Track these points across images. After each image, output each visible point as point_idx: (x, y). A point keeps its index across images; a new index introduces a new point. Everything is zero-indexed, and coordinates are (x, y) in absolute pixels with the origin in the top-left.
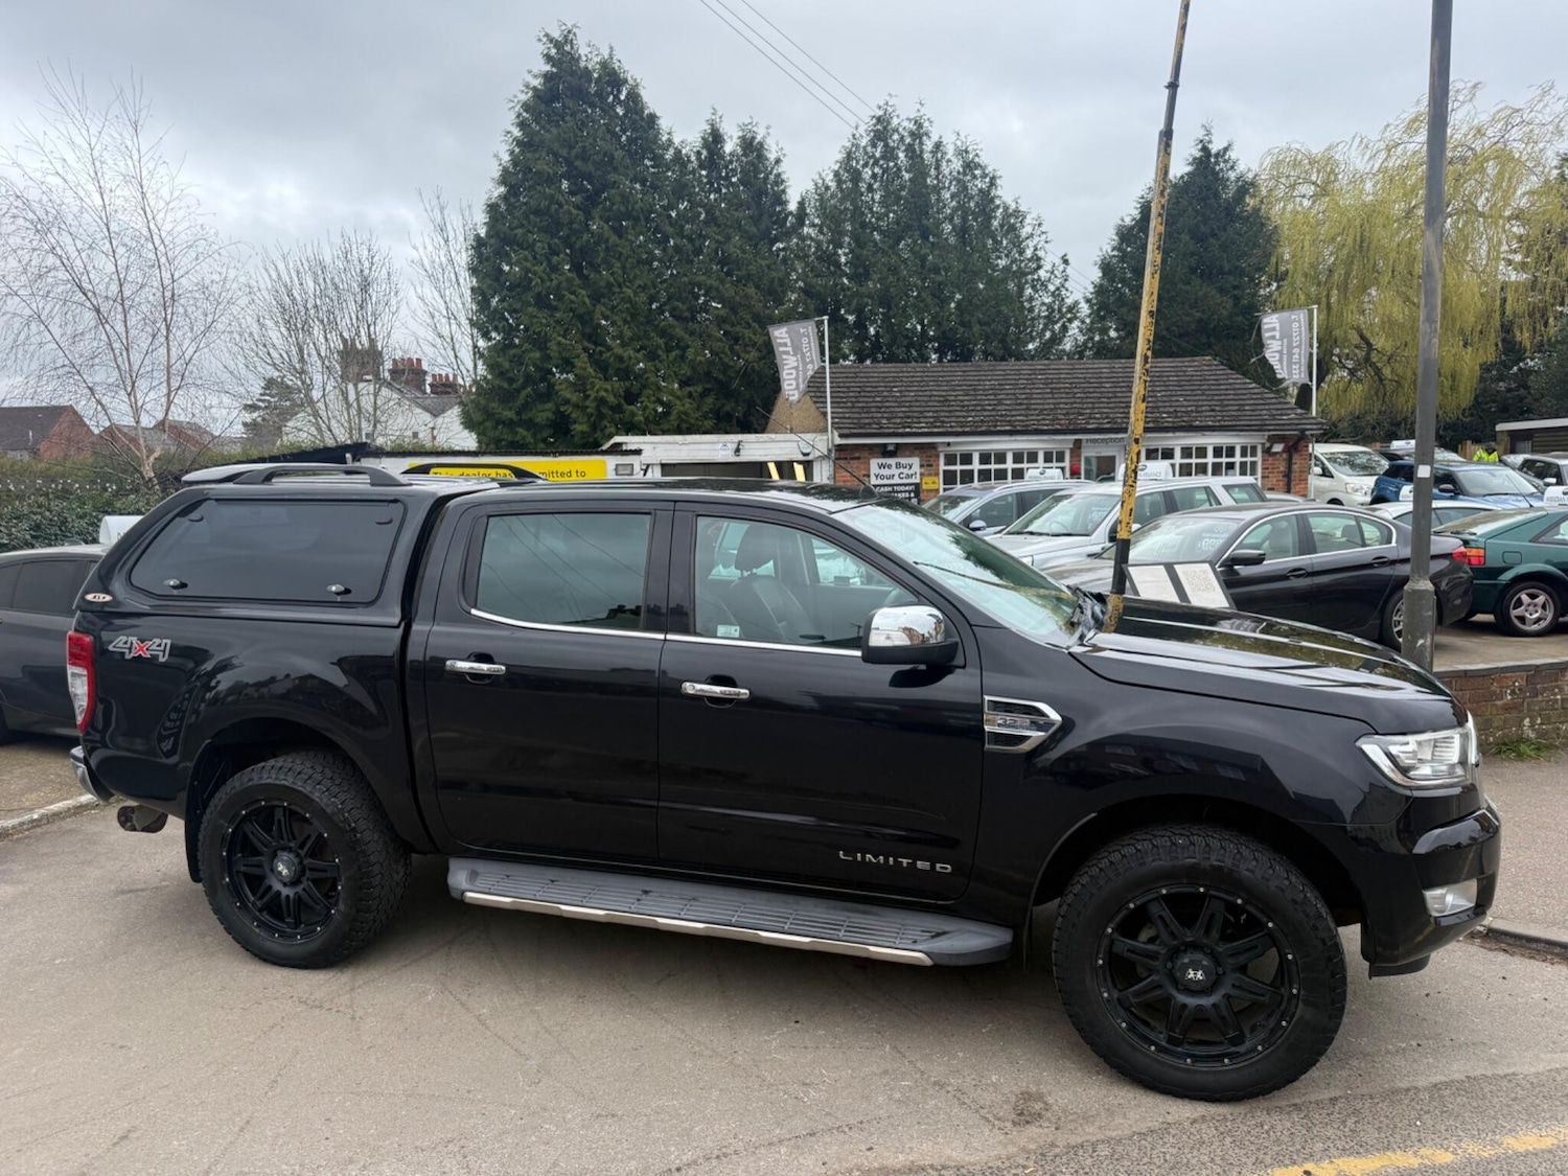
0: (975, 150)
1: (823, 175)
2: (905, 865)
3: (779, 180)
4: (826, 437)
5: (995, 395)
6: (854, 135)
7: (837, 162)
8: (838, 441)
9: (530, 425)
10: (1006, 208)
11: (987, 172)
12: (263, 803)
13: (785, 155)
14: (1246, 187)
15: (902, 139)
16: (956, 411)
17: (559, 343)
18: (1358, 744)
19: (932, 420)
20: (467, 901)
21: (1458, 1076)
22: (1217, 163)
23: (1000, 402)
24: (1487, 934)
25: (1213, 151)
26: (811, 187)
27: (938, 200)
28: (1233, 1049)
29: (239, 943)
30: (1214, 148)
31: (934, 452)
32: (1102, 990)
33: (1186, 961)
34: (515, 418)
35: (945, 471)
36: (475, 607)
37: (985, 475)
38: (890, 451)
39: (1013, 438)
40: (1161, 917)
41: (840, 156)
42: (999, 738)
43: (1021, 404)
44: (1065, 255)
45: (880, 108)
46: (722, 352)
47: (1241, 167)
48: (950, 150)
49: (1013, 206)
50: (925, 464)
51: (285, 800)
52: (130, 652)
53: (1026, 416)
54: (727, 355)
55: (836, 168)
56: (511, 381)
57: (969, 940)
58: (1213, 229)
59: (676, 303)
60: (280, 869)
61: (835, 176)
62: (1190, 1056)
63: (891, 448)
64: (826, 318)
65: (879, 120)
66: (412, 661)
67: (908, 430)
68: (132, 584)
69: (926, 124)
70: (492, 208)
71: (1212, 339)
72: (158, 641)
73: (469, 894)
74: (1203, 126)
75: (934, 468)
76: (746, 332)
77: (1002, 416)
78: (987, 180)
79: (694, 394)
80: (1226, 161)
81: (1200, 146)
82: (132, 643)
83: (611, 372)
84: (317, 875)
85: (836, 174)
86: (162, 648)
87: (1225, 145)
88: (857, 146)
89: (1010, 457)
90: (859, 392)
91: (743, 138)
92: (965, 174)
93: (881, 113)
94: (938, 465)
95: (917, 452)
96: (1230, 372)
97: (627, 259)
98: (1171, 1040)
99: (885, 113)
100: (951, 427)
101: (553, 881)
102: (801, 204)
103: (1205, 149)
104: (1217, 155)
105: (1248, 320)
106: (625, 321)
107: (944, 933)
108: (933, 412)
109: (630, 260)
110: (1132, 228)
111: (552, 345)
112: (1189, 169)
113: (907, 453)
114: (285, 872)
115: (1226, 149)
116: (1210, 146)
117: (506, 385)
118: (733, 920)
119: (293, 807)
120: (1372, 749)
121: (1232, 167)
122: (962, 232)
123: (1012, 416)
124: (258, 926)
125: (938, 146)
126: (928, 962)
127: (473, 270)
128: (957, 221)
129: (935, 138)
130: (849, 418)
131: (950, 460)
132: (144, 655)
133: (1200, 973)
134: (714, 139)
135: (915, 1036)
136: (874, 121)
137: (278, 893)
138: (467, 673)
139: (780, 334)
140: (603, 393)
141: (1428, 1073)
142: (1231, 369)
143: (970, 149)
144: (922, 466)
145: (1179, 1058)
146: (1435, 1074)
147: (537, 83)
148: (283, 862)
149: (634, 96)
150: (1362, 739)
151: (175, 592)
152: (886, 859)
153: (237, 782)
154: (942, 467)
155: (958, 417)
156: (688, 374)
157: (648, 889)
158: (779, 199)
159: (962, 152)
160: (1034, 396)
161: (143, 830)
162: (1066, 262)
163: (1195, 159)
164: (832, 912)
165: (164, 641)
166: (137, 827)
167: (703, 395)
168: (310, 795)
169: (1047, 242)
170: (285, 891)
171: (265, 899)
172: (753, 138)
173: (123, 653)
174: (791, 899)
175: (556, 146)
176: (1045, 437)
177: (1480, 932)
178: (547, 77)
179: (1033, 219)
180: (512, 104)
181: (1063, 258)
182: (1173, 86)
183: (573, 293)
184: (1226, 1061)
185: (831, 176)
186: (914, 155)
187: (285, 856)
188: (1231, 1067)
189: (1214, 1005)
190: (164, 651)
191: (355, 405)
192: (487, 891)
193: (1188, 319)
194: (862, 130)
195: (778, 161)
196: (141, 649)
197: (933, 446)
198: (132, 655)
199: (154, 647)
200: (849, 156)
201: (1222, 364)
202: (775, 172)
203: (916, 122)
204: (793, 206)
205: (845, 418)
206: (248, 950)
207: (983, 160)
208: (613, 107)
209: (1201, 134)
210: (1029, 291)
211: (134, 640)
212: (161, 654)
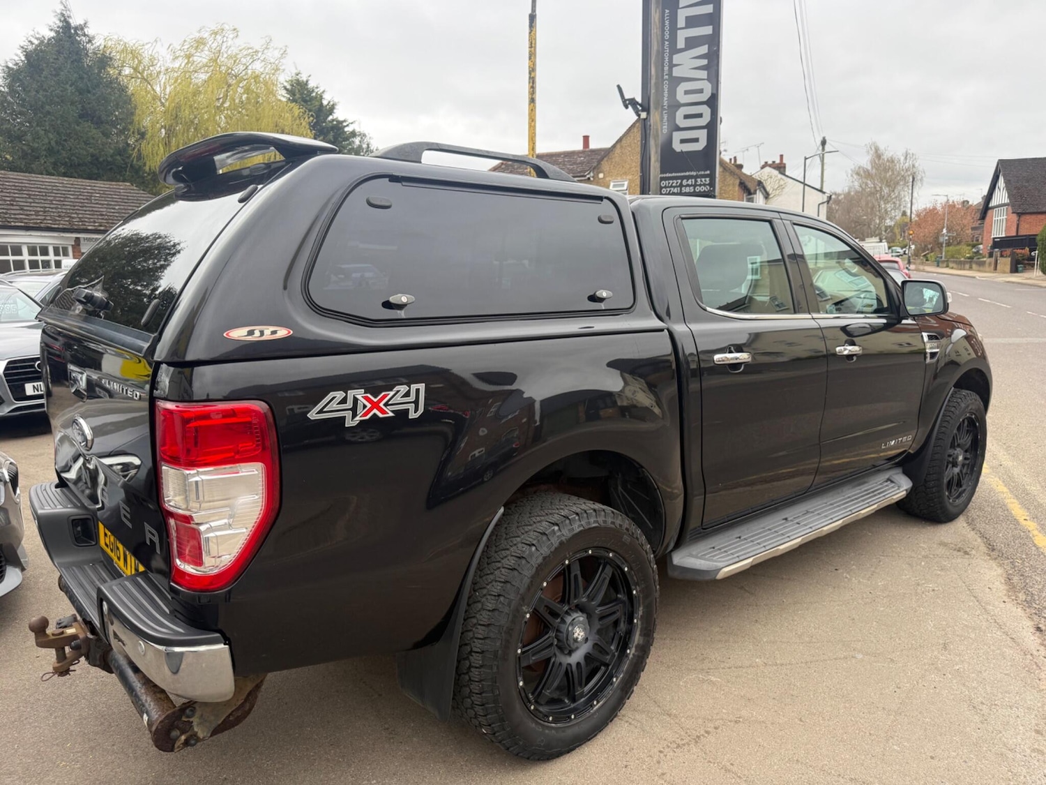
2: (900, 442)
12: (567, 563)
14: (103, 59)
22: (76, 34)
25: (74, 25)
33: (956, 453)
40: (956, 434)
42: (931, 355)
52: (354, 415)
68: (317, 306)
72: (403, 389)
80: (84, 35)
81: (60, 18)
82: (356, 400)
86: (412, 398)
87: (85, 22)
89: (25, 250)
101: (740, 538)
103: (65, 21)
104: (76, 29)
112: (52, 34)
115: (84, 26)
116: (71, 21)
121: (90, 41)
124: (554, 720)
126: (906, 495)
132: (381, 415)
138: (728, 364)
148: (579, 624)
151: (402, 315)
152: (895, 442)
163: (57, 27)
165: (414, 387)
173: (344, 418)
176: (55, 234)
187: (580, 616)
190: (416, 402)
192: (736, 560)
196: (375, 405)
198: (358, 418)
199: (398, 399)
209: (59, 8)
211: (360, 394)
212: (411, 407)
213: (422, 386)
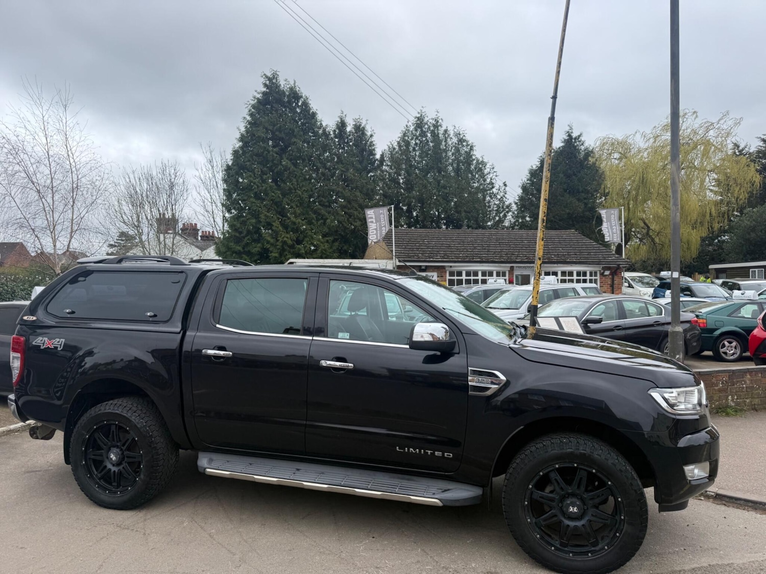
0: (463, 133)
1: (393, 143)
2: (429, 454)
3: (372, 144)
4: (392, 262)
5: (473, 245)
6: (407, 126)
7: (399, 137)
8: (398, 264)
9: (249, 254)
10: (478, 161)
11: (469, 143)
12: (105, 422)
13: (375, 133)
14: (589, 153)
15: (429, 127)
16: (454, 251)
17: (266, 215)
18: (649, 392)
19: (443, 255)
20: (206, 473)
21: (705, 565)
22: (575, 142)
23: (475, 248)
24: (716, 496)
25: (574, 137)
26: (386, 148)
27: (446, 156)
28: (593, 549)
29: (87, 496)
30: (574, 135)
31: (444, 270)
32: (527, 517)
33: (569, 502)
34: (242, 250)
35: (449, 280)
36: (219, 324)
37: (468, 282)
38: (423, 269)
39: (481, 264)
40: (555, 479)
41: (400, 135)
42: (476, 388)
43: (485, 249)
44: (505, 182)
45: (419, 113)
46: (344, 222)
47: (586, 144)
48: (452, 133)
49: (481, 159)
50: (440, 276)
51: (117, 421)
52: (43, 345)
53: (487, 254)
54: (346, 223)
55: (399, 140)
56: (240, 233)
57: (461, 493)
58: (574, 172)
59: (322, 198)
60: (111, 457)
61: (398, 144)
62: (572, 552)
63: (423, 268)
64: (393, 206)
65: (419, 119)
66: (185, 351)
67: (431, 259)
68: (47, 312)
69: (440, 121)
70: (235, 153)
71: (575, 222)
72: (58, 340)
73: (208, 470)
74: (569, 125)
75: (444, 277)
76: (355, 212)
77: (476, 254)
78: (469, 147)
79: (330, 241)
80: (580, 141)
81: (567, 134)
82: (45, 341)
83: (289, 229)
84: (131, 460)
85: (399, 143)
86: (60, 343)
87: (579, 134)
88: (408, 130)
89: (480, 274)
90: (408, 241)
91: (355, 125)
92: (459, 144)
93: (419, 115)
94: (446, 276)
95: (436, 270)
96: (583, 237)
97: (299, 178)
98: (562, 544)
99: (421, 116)
100: (452, 258)
101: (251, 464)
102: (382, 156)
103: (570, 136)
104: (575, 139)
105: (591, 214)
106: (297, 206)
107: (449, 490)
108: (444, 251)
109: (301, 178)
110: (536, 170)
111: (262, 216)
112: (562, 144)
113: (431, 270)
114: (114, 458)
115: (579, 136)
116: (572, 134)
117: (237, 235)
118: (342, 483)
119: (121, 425)
120: (656, 395)
121: (582, 144)
122: (457, 171)
123: (481, 254)
124: (98, 487)
125: (446, 131)
126: (440, 504)
127: (225, 181)
128: (455, 165)
129: (444, 128)
130: (403, 253)
131: (452, 274)
132: (50, 347)
133: (575, 508)
134: (342, 125)
135: (433, 544)
136: (417, 119)
137: (110, 470)
138: (213, 356)
139: (370, 213)
140: (285, 239)
141: (690, 563)
142: (585, 236)
143: (461, 133)
144: (438, 277)
145: (566, 553)
146: (693, 563)
147: (259, 96)
148: (114, 453)
149: (306, 104)
150: (651, 390)
151: (69, 316)
152: (420, 451)
153: (93, 412)
154: (448, 277)
155: (455, 254)
156: (327, 231)
157: (299, 468)
158: (372, 153)
159: (457, 135)
160: (491, 246)
161: (42, 439)
162: (505, 185)
163: (565, 140)
164: (392, 479)
165: (61, 340)
166: (39, 437)
167: (334, 241)
168: (130, 418)
169: (496, 176)
170: (113, 469)
171: (103, 473)
172: (360, 125)
173: (40, 346)
174: (372, 473)
175: (267, 125)
176: (497, 265)
177: (713, 496)
178: (264, 93)
179: (490, 165)
180: (247, 106)
181: (504, 183)
182: (554, 98)
183: (273, 192)
184: (590, 554)
185: (396, 144)
186: (435, 135)
187: (115, 450)
188: (592, 558)
189: (583, 525)
190: (61, 345)
191: (163, 243)
192: (217, 468)
193: (564, 212)
194: (410, 123)
195: (371, 136)
196: (49, 344)
197: (443, 267)
198: (44, 347)
199: (56, 343)
200: (405, 135)
201: (580, 233)
202: (370, 140)
203: (436, 120)
204: (378, 157)
205: (401, 253)
206: (92, 500)
207: (467, 138)
208: (295, 108)
209: (567, 129)
210: (488, 198)
211: (46, 339)
212: (59, 346)
213: (64, 340)
